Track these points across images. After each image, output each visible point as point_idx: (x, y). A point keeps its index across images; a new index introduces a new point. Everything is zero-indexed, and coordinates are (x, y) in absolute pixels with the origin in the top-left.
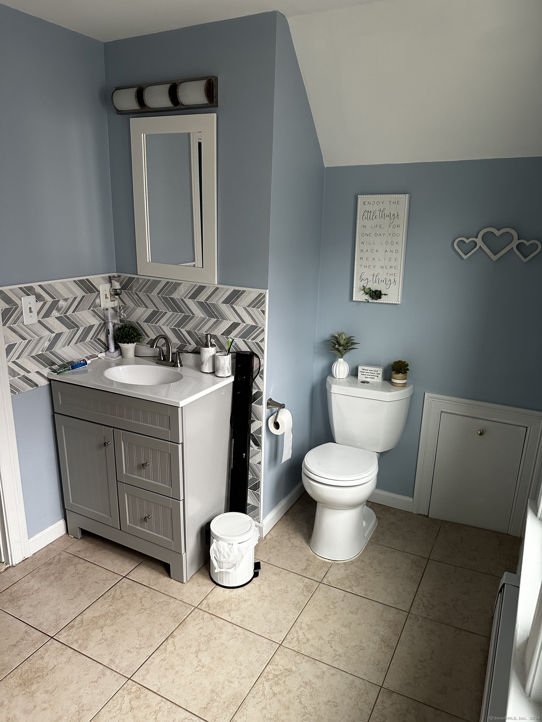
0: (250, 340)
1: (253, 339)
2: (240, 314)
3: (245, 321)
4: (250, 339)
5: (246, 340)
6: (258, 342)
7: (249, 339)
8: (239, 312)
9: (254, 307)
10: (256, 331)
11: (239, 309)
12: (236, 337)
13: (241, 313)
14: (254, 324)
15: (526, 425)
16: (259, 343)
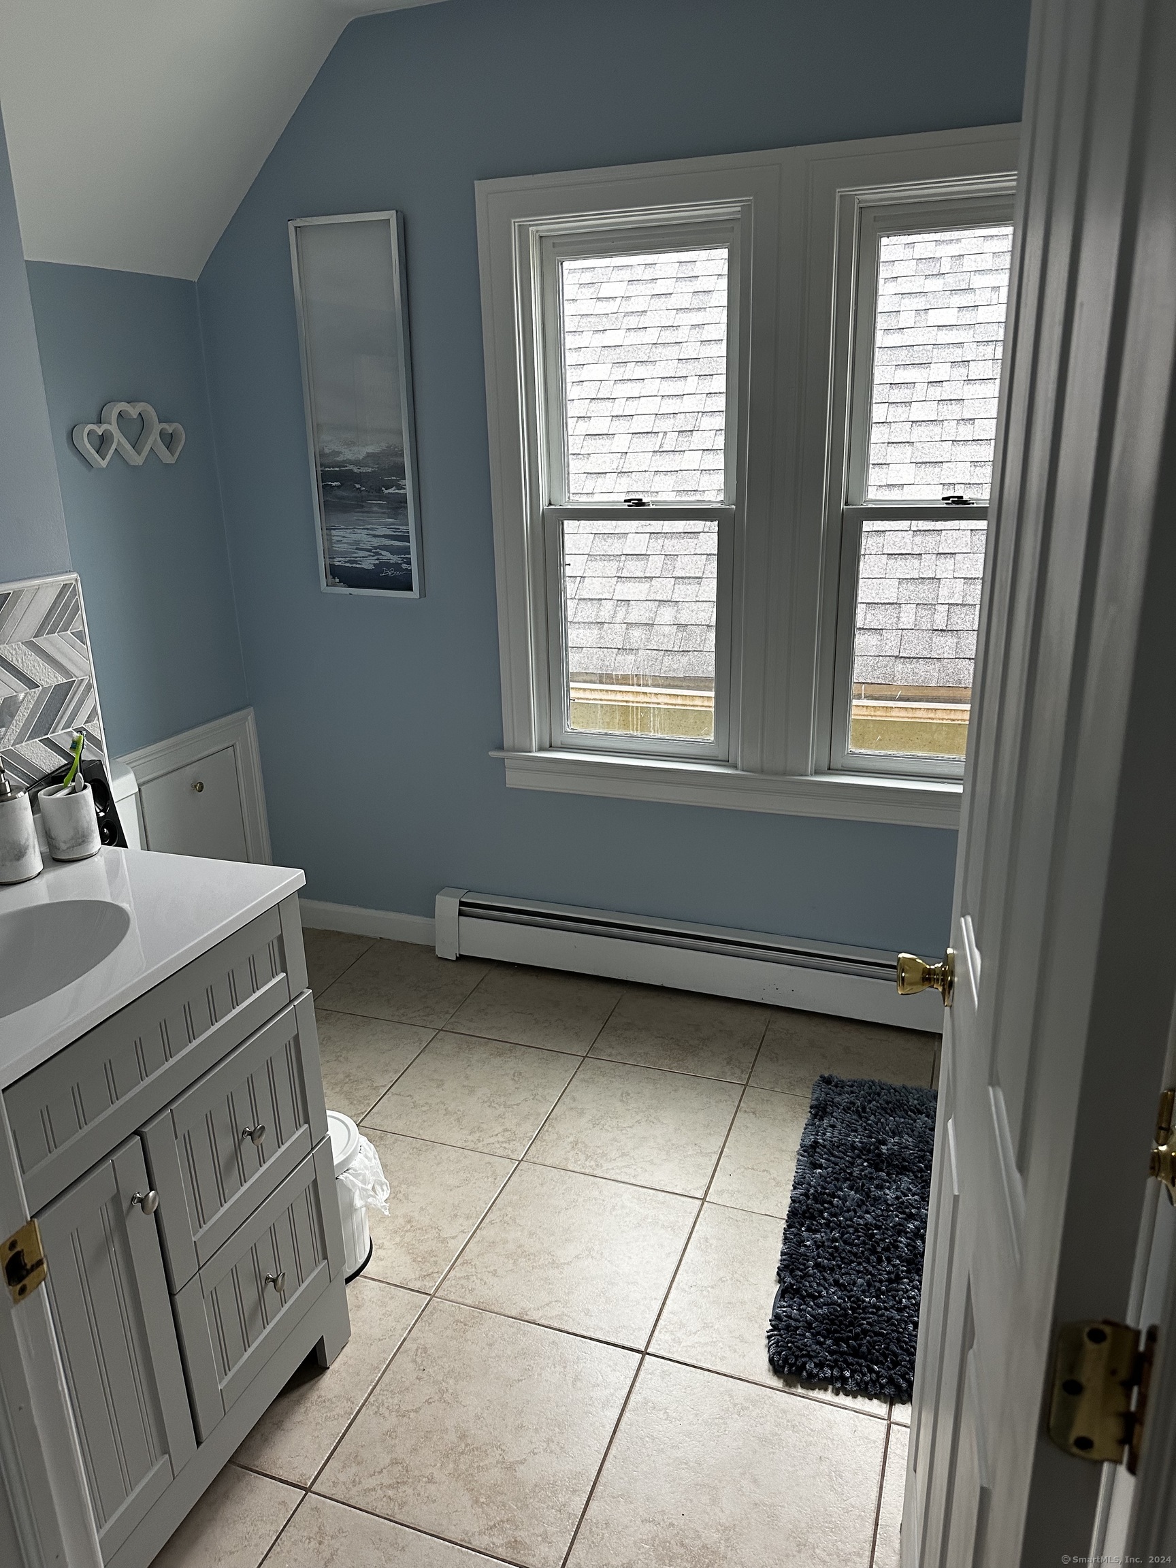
0: (60, 732)
1: (67, 726)
2: (19, 666)
3: (37, 680)
4: (58, 728)
5: (49, 736)
6: (82, 725)
7: (57, 730)
8: (14, 663)
9: (51, 632)
10: (73, 697)
11: (14, 653)
12: (19, 740)
13: (23, 663)
14: (62, 680)
15: (231, 744)
16: (84, 726)
